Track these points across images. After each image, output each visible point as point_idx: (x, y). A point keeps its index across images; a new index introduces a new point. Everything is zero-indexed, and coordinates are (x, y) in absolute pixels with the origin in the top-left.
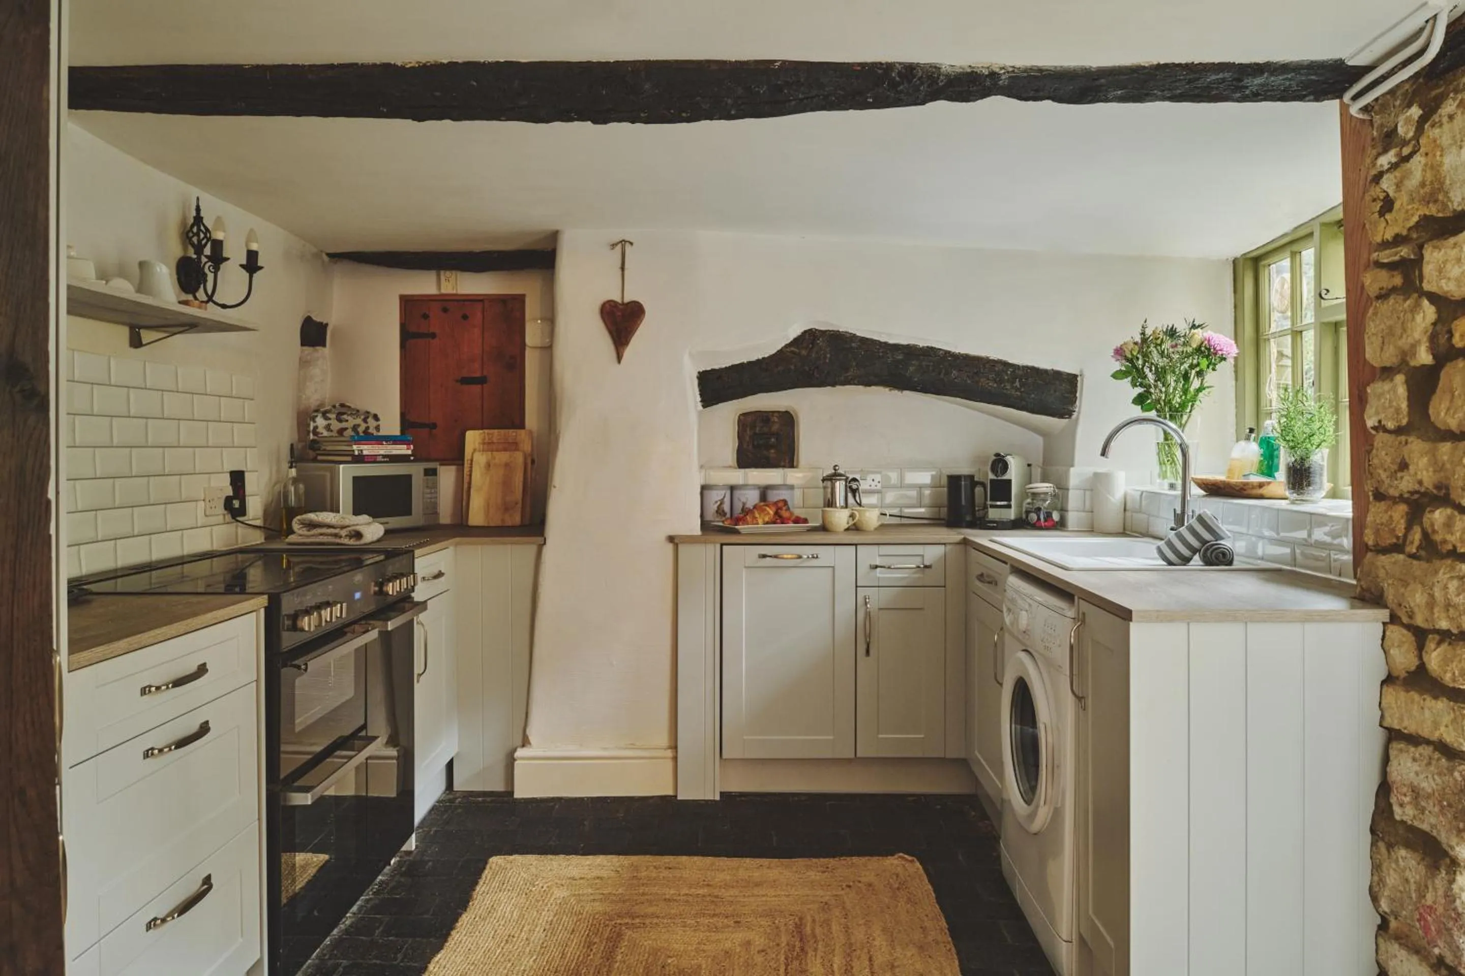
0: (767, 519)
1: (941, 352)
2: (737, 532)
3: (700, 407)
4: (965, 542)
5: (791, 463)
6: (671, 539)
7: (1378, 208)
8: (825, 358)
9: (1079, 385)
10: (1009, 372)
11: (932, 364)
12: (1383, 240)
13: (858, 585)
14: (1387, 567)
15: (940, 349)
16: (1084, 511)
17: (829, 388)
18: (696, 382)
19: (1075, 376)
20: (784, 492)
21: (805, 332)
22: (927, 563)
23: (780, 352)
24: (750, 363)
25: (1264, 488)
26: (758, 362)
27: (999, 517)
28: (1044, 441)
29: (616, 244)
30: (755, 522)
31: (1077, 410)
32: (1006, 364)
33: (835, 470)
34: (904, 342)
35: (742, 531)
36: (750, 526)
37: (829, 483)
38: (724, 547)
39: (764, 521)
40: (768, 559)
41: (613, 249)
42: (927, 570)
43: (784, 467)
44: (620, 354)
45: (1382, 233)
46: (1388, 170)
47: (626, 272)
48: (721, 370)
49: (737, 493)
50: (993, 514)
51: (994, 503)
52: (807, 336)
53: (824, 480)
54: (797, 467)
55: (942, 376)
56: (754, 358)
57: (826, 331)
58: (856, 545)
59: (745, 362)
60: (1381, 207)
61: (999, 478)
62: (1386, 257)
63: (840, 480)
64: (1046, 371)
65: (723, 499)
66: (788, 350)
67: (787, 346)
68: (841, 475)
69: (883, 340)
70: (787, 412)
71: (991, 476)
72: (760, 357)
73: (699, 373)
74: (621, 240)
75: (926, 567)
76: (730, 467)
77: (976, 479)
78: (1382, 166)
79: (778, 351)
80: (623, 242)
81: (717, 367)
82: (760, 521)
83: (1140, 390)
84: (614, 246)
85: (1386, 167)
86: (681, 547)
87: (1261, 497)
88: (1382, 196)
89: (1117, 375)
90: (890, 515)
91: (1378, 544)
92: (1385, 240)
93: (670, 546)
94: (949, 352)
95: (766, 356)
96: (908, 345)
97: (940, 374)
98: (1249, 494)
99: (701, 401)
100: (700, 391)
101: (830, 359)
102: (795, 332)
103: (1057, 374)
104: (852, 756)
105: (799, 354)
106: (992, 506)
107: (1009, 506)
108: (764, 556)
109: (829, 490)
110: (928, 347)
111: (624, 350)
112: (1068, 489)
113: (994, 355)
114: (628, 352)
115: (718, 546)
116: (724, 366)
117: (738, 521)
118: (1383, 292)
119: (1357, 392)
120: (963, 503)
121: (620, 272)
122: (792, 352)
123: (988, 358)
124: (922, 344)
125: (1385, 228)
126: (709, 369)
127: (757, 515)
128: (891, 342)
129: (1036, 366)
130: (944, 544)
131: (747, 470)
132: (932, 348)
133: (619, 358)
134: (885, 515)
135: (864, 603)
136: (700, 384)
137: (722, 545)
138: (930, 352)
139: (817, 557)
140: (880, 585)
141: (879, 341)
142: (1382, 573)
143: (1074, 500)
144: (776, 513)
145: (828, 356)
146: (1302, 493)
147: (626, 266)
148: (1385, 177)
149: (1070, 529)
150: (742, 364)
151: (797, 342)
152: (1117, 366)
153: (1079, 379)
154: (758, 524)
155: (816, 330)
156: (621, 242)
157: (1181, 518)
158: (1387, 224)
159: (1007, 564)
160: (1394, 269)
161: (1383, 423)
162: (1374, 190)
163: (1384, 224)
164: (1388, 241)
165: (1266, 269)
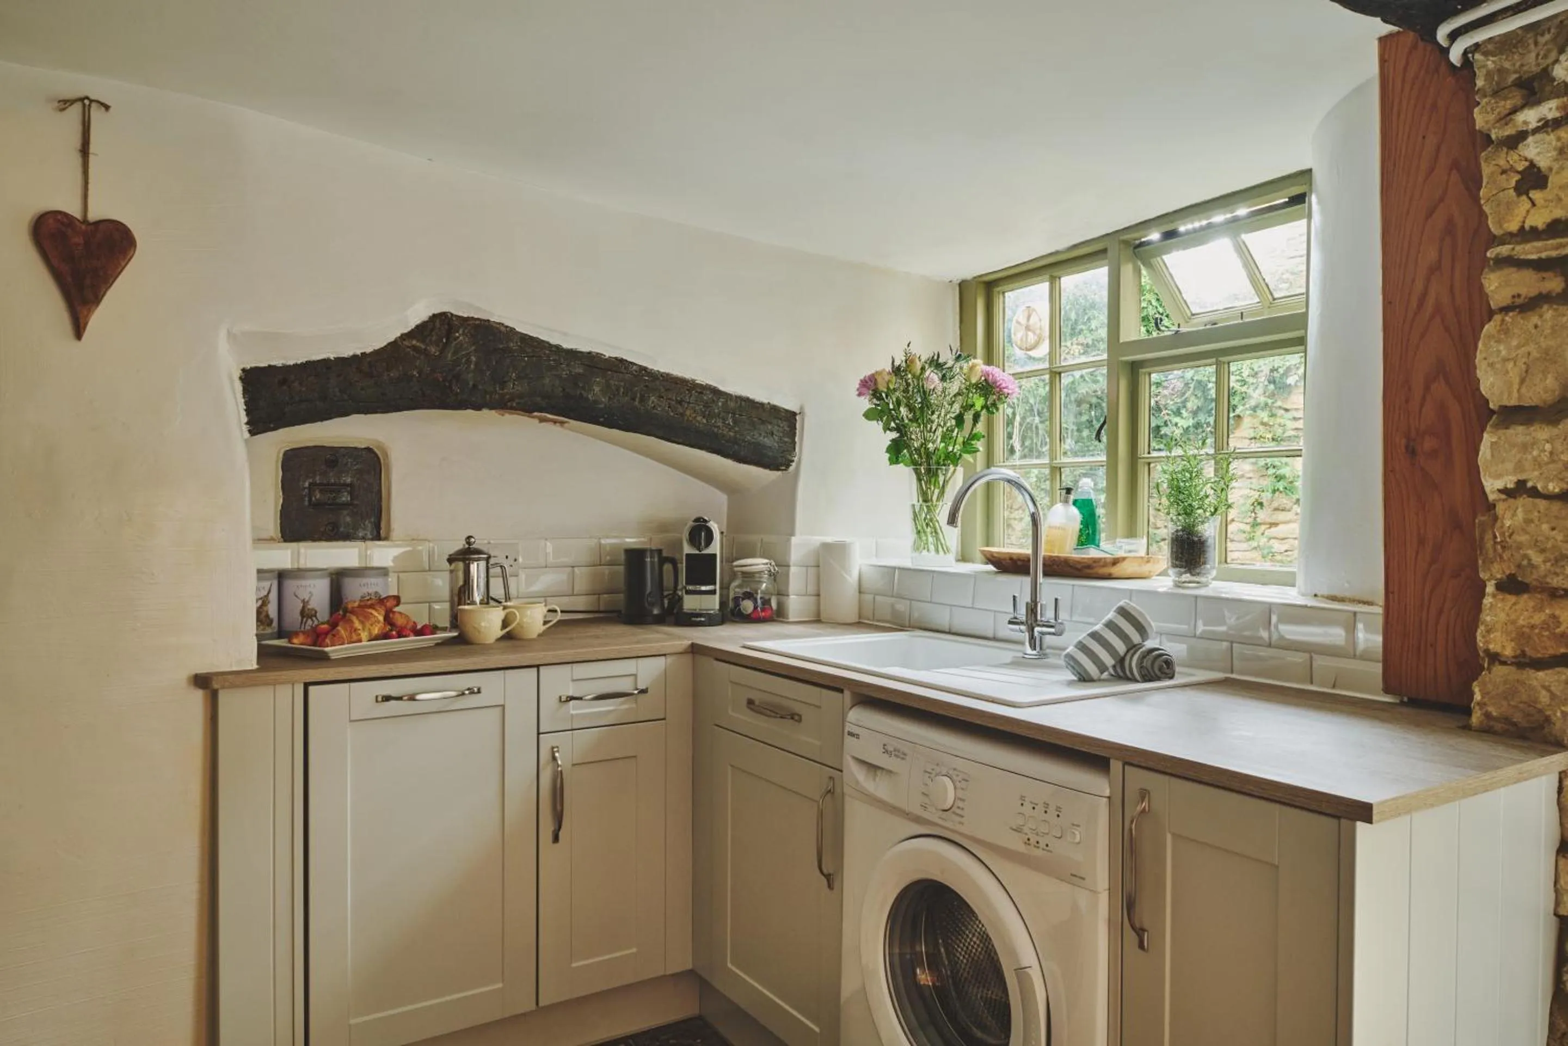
0: (376, 631)
1: (635, 367)
2: (323, 659)
3: (247, 435)
4: (695, 650)
5: (378, 534)
6: (202, 681)
7: (1513, 183)
8: (468, 362)
9: (798, 426)
10: (720, 404)
11: (622, 384)
12: (1522, 228)
13: (541, 731)
14: (1553, 688)
15: (631, 363)
16: (806, 595)
17: (470, 412)
18: (239, 387)
19: (794, 414)
20: (373, 580)
21: (434, 316)
22: (641, 686)
23: (393, 345)
24: (340, 361)
25: (1118, 565)
26: (356, 360)
27: (698, 607)
28: (729, 499)
29: (72, 102)
30: (355, 637)
31: (796, 459)
32: (715, 391)
33: (469, 543)
34: (584, 347)
35: (334, 656)
36: (346, 646)
37: (461, 565)
38: (312, 689)
39: (370, 634)
40: (393, 702)
41: (63, 110)
42: (642, 696)
43: (364, 539)
44: (82, 321)
45: (1520, 219)
46: (1536, 131)
47: (92, 159)
48: (286, 369)
49: (290, 585)
50: (690, 603)
51: (691, 588)
52: (438, 324)
53: (451, 560)
54: (386, 538)
55: (637, 403)
56: (347, 352)
57: (468, 319)
58: (538, 666)
59: (332, 357)
60: (1517, 182)
61: (703, 552)
62: (1531, 251)
63: (478, 560)
64: (762, 404)
65: (267, 596)
66: (406, 343)
67: (404, 337)
68: (479, 552)
69: (554, 341)
70: (369, 450)
71: (688, 549)
72: (358, 352)
73: (244, 370)
74: (81, 95)
75: (643, 691)
76: (272, 539)
77: (665, 554)
78: (1525, 123)
79: (389, 344)
80: (86, 103)
81: (278, 362)
82: (364, 635)
83: (895, 435)
84: (65, 104)
85: (1533, 125)
86: (223, 697)
87: (1109, 577)
88: (1521, 166)
89: (868, 415)
90: (562, 612)
91: (1523, 653)
92: (1527, 226)
93: (198, 696)
94: (645, 369)
95: (369, 350)
96: (590, 353)
97: (634, 399)
98: (1110, 574)
99: (247, 423)
100: (246, 403)
101: (477, 364)
102: (417, 314)
103: (775, 410)
104: (533, 1007)
105: (426, 353)
106: (688, 592)
107: (713, 592)
108: (387, 698)
109: (461, 575)
110: (616, 358)
111: (90, 312)
112: (788, 566)
113: (702, 379)
114: (99, 319)
115: (300, 689)
116: (291, 363)
117: (318, 636)
118: (1518, 301)
119: (1404, 441)
120: (649, 589)
121: (77, 160)
122: (414, 348)
123: (694, 381)
124: (608, 353)
125: (1528, 211)
126: (263, 364)
127: (357, 624)
128: (566, 345)
129: (751, 397)
130: (665, 655)
131: (302, 544)
132: (622, 361)
133: (79, 331)
134: (555, 611)
135: (550, 758)
136: (245, 391)
137: (306, 686)
138: (620, 364)
139: (479, 692)
140: (574, 727)
141: (548, 343)
142: (1544, 697)
143: (797, 581)
144: (387, 619)
145: (473, 359)
146: (1198, 574)
147: (93, 148)
148: (1530, 139)
149: (791, 620)
150: (325, 362)
151: (421, 331)
152: (866, 403)
153: (798, 418)
154: (360, 641)
155: (452, 314)
156: (82, 100)
157: (1032, 609)
158: (1534, 204)
159: (841, 691)
160: (1546, 270)
161: (1530, 484)
162: (1504, 159)
163: (1527, 205)
164: (1534, 229)
165: (1001, 296)
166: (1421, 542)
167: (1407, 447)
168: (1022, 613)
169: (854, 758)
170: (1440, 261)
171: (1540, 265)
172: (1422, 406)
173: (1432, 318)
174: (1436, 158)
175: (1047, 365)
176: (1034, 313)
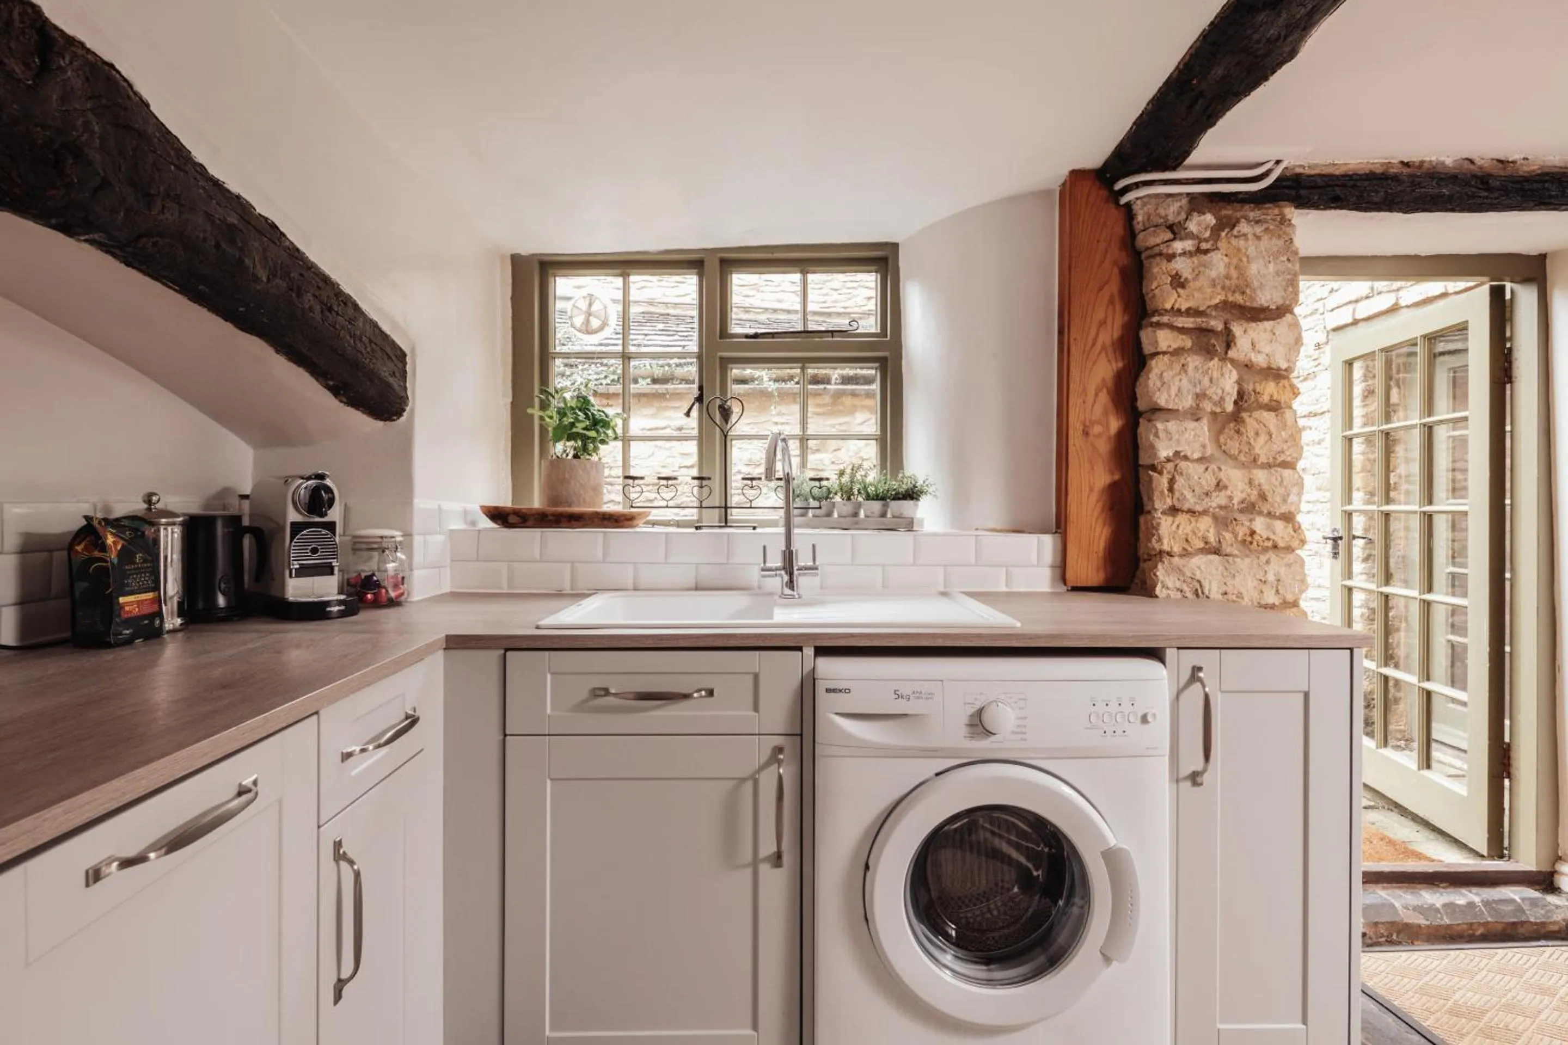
7: (1169, 281)
12: (1172, 308)
22: (408, 708)
45: (1173, 302)
46: (1180, 255)
60: (1171, 281)
62: (1178, 322)
78: (1175, 249)
85: (1179, 251)
88: (1173, 273)
92: (1176, 307)
118: (1170, 350)
119: (1081, 428)
125: (1176, 299)
148: (1178, 259)
157: (789, 557)
158: (1179, 296)
159: (800, 649)
160: (1184, 334)
161: (1182, 454)
162: (1164, 265)
163: (1176, 295)
164: (1179, 310)
165: (553, 279)
166: (1091, 490)
167: (1083, 431)
168: (776, 561)
169: (837, 714)
170: (1106, 317)
171: (1182, 330)
172: (1093, 406)
173: (1100, 352)
174: (1105, 257)
175: (620, 348)
176: (597, 301)
